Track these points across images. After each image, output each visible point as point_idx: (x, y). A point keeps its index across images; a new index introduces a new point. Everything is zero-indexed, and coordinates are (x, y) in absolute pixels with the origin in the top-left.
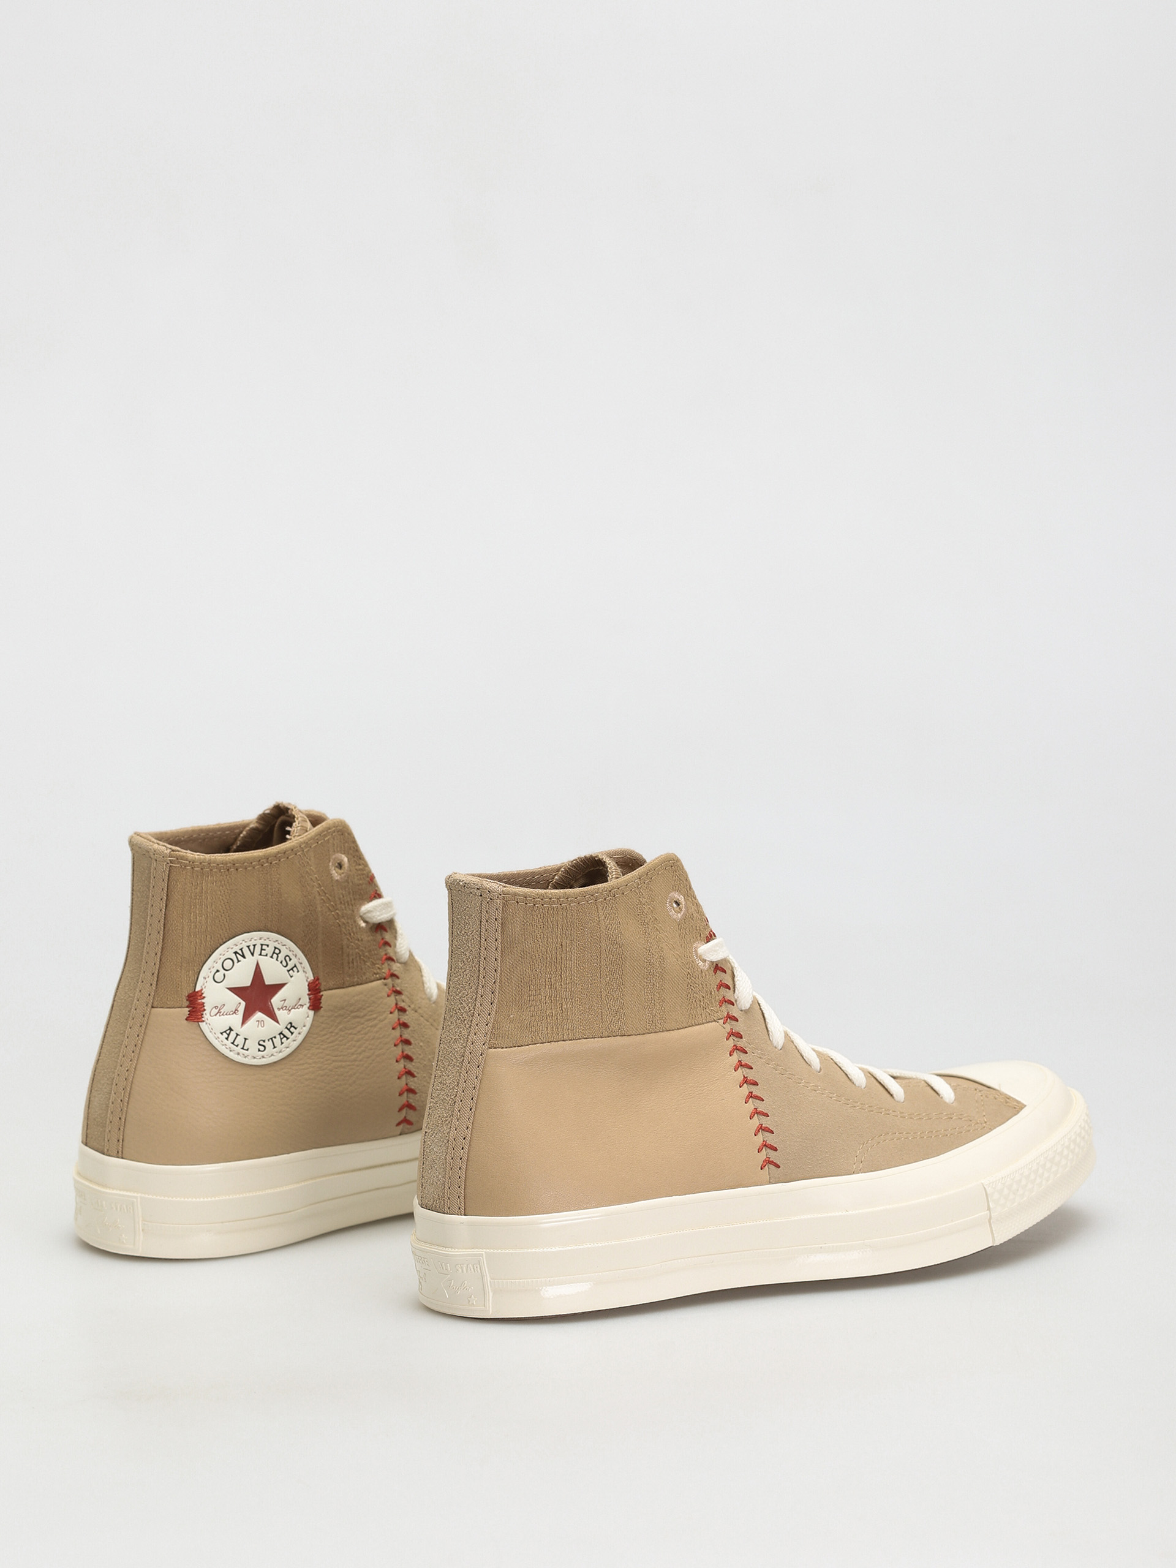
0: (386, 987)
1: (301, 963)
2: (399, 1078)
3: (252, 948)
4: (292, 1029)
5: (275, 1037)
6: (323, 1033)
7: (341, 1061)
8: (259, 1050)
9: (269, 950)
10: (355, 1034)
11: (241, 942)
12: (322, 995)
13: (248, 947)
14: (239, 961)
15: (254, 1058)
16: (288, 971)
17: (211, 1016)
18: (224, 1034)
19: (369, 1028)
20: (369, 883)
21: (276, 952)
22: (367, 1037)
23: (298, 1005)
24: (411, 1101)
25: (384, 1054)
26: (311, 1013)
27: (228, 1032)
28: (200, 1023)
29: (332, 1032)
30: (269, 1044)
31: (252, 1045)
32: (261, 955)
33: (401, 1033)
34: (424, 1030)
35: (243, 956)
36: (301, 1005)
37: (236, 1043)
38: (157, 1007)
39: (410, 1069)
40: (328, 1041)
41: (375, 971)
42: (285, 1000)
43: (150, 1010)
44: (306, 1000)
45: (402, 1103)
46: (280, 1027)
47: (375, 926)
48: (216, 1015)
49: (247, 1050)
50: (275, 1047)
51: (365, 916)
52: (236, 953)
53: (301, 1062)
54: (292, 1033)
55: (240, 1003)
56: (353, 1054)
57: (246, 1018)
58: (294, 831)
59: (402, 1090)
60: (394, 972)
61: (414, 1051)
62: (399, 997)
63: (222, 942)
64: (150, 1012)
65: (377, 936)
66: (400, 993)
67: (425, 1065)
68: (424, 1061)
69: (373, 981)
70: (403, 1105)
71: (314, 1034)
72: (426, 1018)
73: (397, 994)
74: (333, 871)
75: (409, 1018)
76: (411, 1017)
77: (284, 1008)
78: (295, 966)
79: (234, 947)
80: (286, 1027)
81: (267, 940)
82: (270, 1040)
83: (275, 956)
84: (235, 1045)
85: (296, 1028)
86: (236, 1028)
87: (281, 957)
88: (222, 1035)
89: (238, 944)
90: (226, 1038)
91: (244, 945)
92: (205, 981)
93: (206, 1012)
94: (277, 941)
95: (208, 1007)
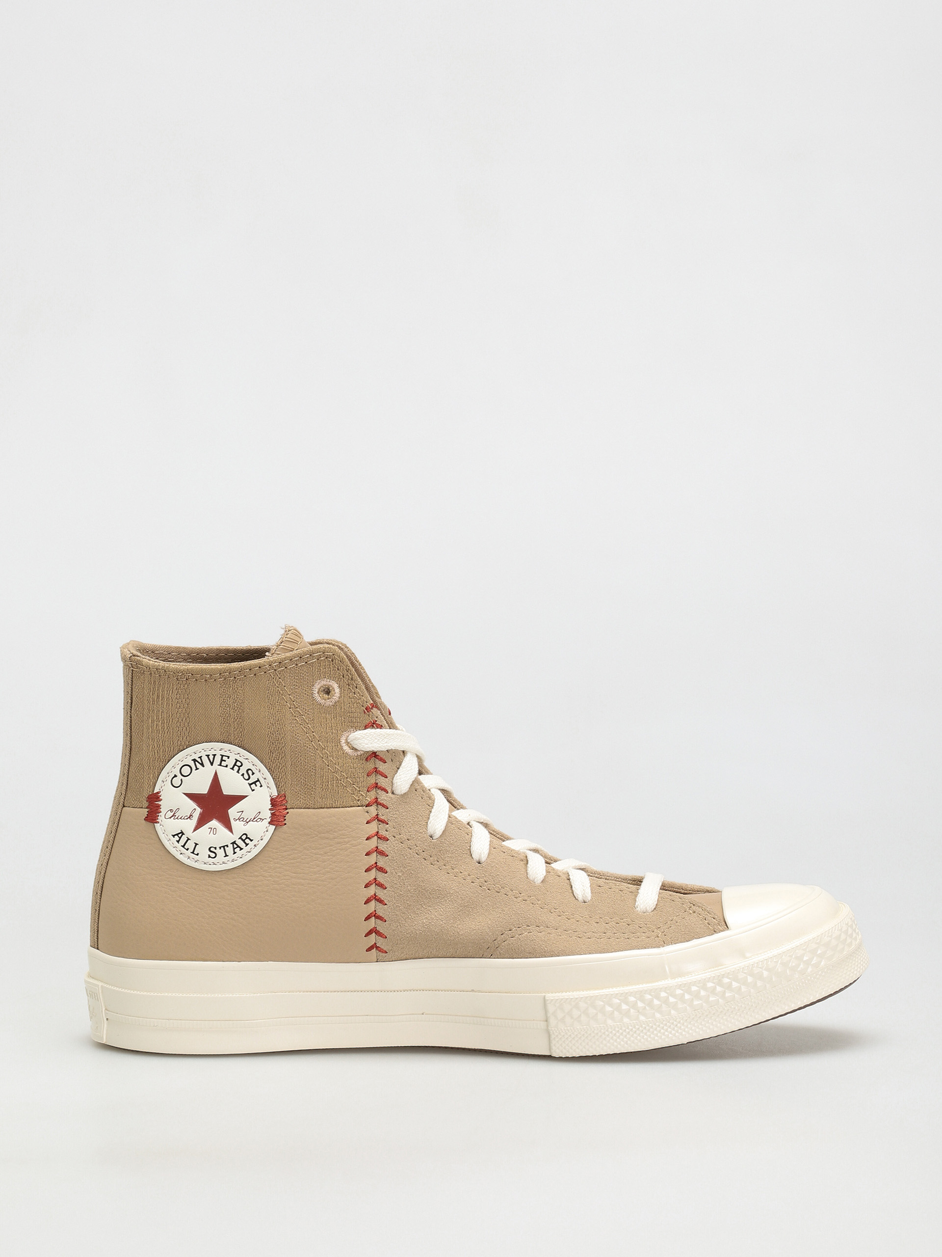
0: (368, 814)
1: (265, 779)
2: (366, 903)
3: (211, 757)
4: (247, 841)
5: (227, 846)
6: (284, 848)
7: (300, 878)
8: (209, 857)
10: (322, 855)
11: (201, 750)
12: (288, 813)
13: (208, 756)
14: (197, 769)
15: (205, 863)
16: (250, 785)
17: (165, 818)
18: (176, 836)
19: (338, 851)
21: (238, 766)
22: (335, 859)
23: (257, 818)
24: (379, 928)
25: (352, 877)
26: (272, 828)
27: (180, 835)
28: (155, 824)
29: (295, 850)
30: (220, 853)
31: (203, 850)
32: (220, 765)
33: (376, 860)
35: (202, 765)
36: (261, 819)
37: (186, 847)
38: (127, 807)
39: (380, 896)
40: (290, 857)
41: (357, 798)
42: (243, 811)
43: (122, 809)
44: (267, 814)
45: (370, 929)
46: (235, 837)
47: (368, 755)
48: (170, 818)
49: (197, 854)
50: (226, 856)
51: (352, 743)
52: (195, 760)
53: (256, 873)
54: (247, 845)
55: (195, 809)
56: (315, 873)
57: (199, 824)
59: (369, 915)
60: (381, 802)
61: (389, 879)
62: (382, 825)
63: (183, 748)
64: (121, 811)
65: (370, 765)
66: (383, 822)
67: (401, 894)
68: (401, 891)
69: (351, 807)
70: (370, 931)
71: (274, 849)
72: (417, 851)
73: (380, 823)
74: (317, 695)
75: (390, 847)
76: (392, 846)
77: (241, 820)
78: (258, 780)
79: (193, 754)
80: (240, 838)
81: (228, 752)
82: (222, 848)
83: (236, 768)
84: (185, 849)
85: (251, 840)
86: (189, 832)
87: (243, 770)
88: (174, 837)
89: (198, 752)
90: (177, 841)
91: (203, 754)
92: (163, 784)
93: (162, 814)
94: (239, 754)
95: (163, 810)
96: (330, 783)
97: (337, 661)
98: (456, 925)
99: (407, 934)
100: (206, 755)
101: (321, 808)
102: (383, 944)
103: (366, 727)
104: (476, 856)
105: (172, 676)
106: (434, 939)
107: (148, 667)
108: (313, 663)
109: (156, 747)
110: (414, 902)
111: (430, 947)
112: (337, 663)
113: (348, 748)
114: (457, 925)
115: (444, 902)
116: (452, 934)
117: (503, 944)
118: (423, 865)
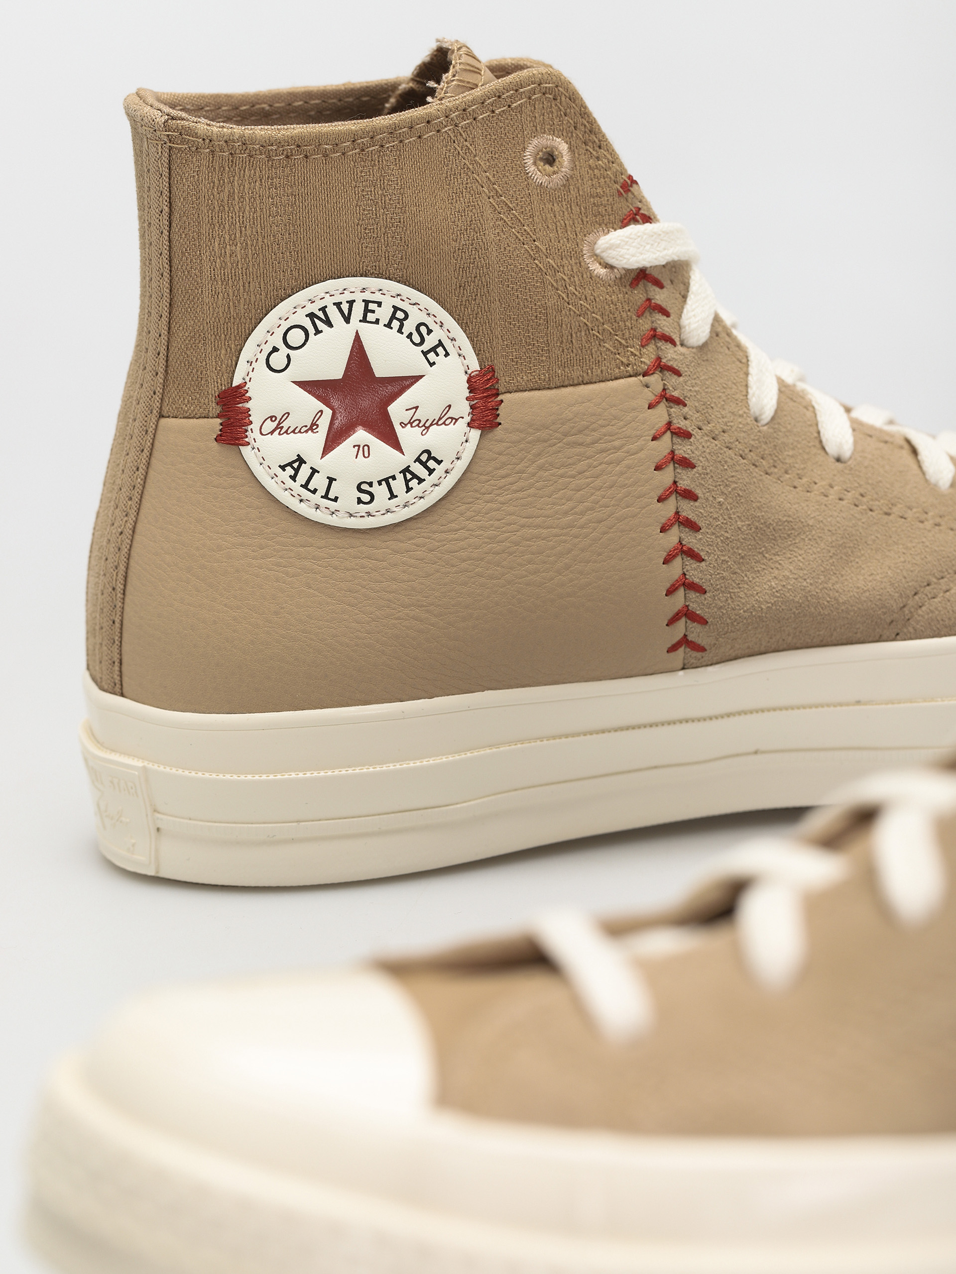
0: (646, 390)
1: (453, 340)
2: (666, 561)
3: (345, 307)
4: (431, 464)
5: (394, 478)
6: (502, 472)
7: (538, 526)
8: (360, 501)
9: (383, 314)
10: (573, 477)
11: (323, 295)
12: (502, 401)
13: (338, 305)
14: (318, 332)
15: (351, 515)
16: (425, 354)
17: (261, 434)
18: (288, 469)
19: (604, 466)
20: (620, 194)
21: (398, 317)
22: (598, 482)
23: (445, 418)
24: (693, 606)
25: (634, 516)
26: (475, 434)
27: (296, 465)
28: (240, 447)
29: (523, 472)
30: (381, 492)
31: (346, 491)
32: (364, 320)
33: (675, 477)
34: (730, 473)
35: (329, 323)
36: (452, 418)
37: (311, 486)
38: (169, 417)
39: (690, 546)
40: (514, 487)
41: (625, 360)
42: (417, 408)
43: (158, 422)
44: (463, 408)
45: (676, 610)
46: (407, 459)
47: (633, 275)
48: (272, 433)
49: (336, 499)
50: (393, 496)
51: (604, 255)
52: (312, 316)
53: (453, 525)
54: (431, 471)
55: (321, 411)
56: (566, 513)
57: (333, 440)
58: (442, 89)
59: (673, 585)
60: (670, 364)
61: (702, 511)
62: (675, 410)
63: (285, 293)
64: (156, 426)
65: (638, 295)
66: (679, 402)
67: (727, 538)
68: (727, 532)
69: (616, 379)
70: (677, 614)
71: (481, 474)
72: (741, 452)
73: (672, 404)
74: (533, 168)
75: (697, 449)
76: (700, 447)
77: (414, 425)
78: (440, 344)
79: (309, 305)
80: (418, 460)
81: (378, 294)
82: (383, 483)
83: (396, 324)
84: (309, 490)
85: (439, 462)
86: (313, 457)
87: (409, 326)
88: (284, 470)
89: (317, 299)
90: (290, 476)
91: (329, 302)
92: (251, 368)
93: (255, 426)
94: (398, 295)
95: (256, 418)
96: (574, 335)
97: (563, 99)
98: (830, 585)
99: (744, 612)
100: (334, 304)
101: (563, 386)
102: (701, 635)
103: (624, 224)
104: (832, 449)
105: (258, 152)
106: (793, 616)
107: (209, 140)
108: (521, 106)
109: (231, 294)
110: (750, 550)
111: (784, 630)
112: (564, 103)
113: (600, 267)
114: (833, 584)
115: (802, 544)
116: (826, 603)
117: (920, 612)
118: (755, 477)
